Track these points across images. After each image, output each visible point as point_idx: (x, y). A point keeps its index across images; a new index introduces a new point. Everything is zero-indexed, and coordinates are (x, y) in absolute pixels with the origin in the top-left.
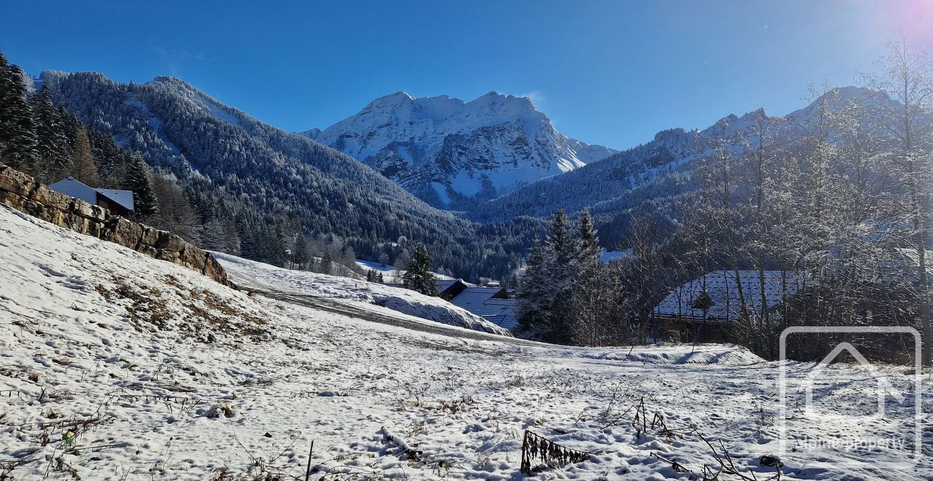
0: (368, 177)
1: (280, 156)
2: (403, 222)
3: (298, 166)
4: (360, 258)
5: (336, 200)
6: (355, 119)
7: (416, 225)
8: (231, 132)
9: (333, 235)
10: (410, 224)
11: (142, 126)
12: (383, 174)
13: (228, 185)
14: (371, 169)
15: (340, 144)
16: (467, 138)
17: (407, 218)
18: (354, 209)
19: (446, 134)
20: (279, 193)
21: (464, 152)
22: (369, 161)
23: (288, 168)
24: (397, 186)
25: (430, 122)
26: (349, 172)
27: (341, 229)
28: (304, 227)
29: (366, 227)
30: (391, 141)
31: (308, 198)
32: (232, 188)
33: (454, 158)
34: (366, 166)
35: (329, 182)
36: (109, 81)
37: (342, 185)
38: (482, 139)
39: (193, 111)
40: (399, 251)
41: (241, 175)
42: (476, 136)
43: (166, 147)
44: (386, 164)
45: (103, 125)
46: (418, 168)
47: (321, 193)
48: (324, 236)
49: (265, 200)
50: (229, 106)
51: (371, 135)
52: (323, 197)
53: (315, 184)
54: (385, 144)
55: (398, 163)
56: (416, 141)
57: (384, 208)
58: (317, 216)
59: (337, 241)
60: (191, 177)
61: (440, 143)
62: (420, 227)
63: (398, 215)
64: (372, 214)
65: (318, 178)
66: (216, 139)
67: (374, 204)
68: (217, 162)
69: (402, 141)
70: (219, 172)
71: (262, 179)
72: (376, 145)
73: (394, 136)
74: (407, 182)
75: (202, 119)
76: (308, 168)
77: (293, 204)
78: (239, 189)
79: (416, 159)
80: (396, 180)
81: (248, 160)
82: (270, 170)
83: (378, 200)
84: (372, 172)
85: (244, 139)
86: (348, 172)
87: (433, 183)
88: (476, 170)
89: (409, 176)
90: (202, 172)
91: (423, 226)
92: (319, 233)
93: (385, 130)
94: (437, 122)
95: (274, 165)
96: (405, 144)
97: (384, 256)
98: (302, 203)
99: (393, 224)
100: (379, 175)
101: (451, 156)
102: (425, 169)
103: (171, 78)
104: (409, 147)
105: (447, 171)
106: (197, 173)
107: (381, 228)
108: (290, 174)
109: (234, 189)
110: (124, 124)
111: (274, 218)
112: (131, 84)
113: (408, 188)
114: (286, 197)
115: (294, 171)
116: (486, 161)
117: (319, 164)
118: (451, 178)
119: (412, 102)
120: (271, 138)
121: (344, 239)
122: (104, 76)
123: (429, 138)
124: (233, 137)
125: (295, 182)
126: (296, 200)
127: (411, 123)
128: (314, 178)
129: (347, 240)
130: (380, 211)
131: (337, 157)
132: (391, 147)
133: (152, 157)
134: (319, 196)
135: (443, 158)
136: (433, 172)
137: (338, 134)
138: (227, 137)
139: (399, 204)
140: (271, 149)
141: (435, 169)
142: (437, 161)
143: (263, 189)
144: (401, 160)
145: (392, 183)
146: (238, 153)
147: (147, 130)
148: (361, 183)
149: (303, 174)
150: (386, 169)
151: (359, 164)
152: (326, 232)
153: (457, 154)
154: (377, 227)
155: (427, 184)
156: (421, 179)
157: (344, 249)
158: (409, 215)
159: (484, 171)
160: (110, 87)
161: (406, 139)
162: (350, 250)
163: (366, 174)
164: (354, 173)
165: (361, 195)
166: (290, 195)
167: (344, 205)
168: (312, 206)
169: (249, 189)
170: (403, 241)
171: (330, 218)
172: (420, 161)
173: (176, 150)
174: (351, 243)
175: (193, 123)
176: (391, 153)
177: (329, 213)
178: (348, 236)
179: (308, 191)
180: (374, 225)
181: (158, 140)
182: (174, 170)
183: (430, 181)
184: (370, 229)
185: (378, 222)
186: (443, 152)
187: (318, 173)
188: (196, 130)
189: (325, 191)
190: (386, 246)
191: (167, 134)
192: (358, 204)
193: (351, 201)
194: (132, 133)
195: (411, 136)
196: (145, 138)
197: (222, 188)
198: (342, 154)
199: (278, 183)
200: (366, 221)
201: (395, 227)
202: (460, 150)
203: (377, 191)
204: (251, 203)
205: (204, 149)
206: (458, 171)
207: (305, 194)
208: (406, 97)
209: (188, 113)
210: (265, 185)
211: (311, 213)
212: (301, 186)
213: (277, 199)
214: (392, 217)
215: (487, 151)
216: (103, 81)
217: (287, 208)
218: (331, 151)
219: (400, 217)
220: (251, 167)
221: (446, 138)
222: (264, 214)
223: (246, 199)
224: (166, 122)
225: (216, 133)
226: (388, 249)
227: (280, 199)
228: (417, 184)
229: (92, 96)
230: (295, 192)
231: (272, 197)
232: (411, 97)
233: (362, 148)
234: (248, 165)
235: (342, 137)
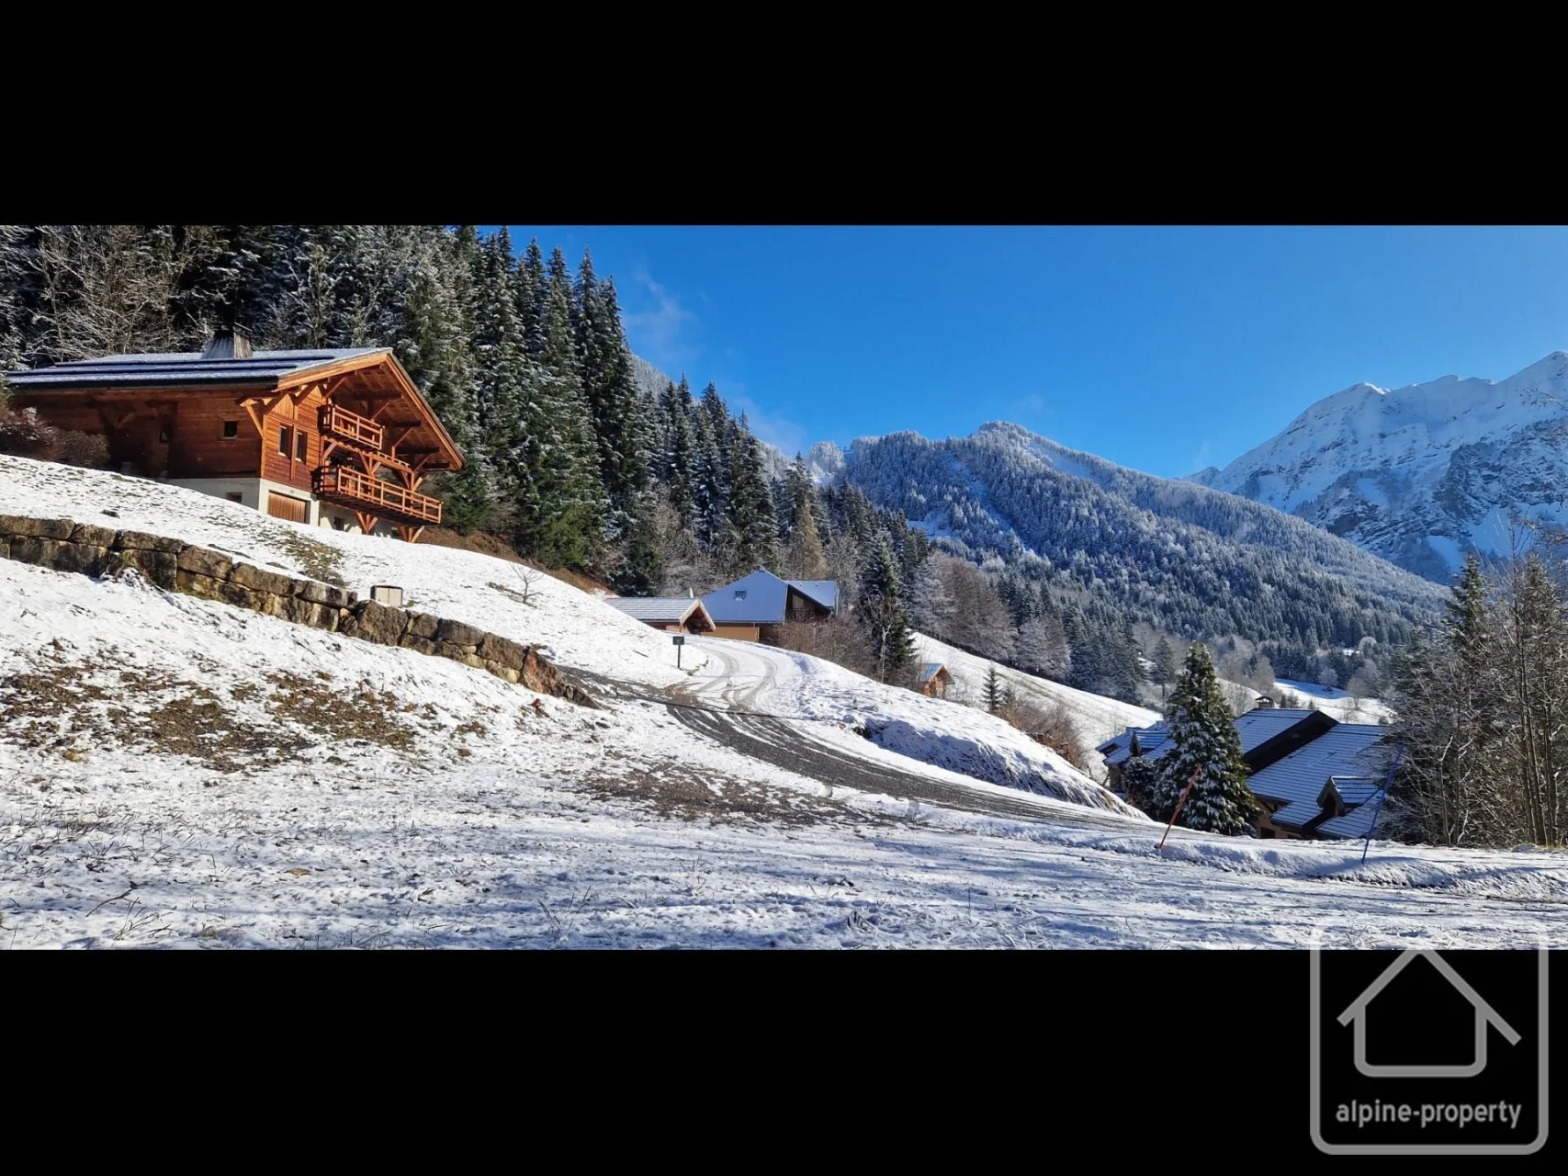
0: (1302, 537)
1: (1149, 516)
2: (1369, 612)
3: (1178, 530)
4: (1283, 677)
5: (1243, 582)
6: (1277, 442)
7: (1395, 617)
8: (1077, 490)
9: (1237, 639)
10: (1381, 615)
11: (962, 494)
12: (1330, 529)
13: (1074, 568)
14: (1306, 523)
15: (1252, 488)
16: (1502, 448)
17: (1375, 604)
18: (1275, 595)
19: (1455, 447)
20: (1148, 575)
21: (1495, 474)
22: (1303, 510)
23: (1162, 534)
24: (1356, 549)
25: (1421, 429)
26: (1268, 532)
27: (1250, 628)
28: (1187, 626)
29: (1297, 624)
30: (1345, 471)
31: (1195, 581)
32: (1080, 572)
33: (1474, 489)
34: (1298, 520)
35: (1228, 550)
36: (924, 441)
37: (1250, 554)
38: (1536, 446)
39: (1025, 465)
40: (1357, 664)
41: (1092, 552)
42: (1522, 441)
43: (991, 520)
44: (1335, 512)
45: (915, 499)
46: (1400, 513)
47: (1216, 571)
48: (1220, 640)
49: (1127, 587)
50: (1077, 452)
51: (1306, 465)
52: (1219, 578)
53: (1206, 556)
54: (1334, 478)
55: (1360, 508)
56: (1394, 466)
57: (1330, 589)
58: (1210, 609)
59: (1243, 648)
60: (1021, 560)
61: (1443, 462)
62: (1404, 620)
63: (1357, 599)
64: (1308, 601)
65: (1211, 546)
66: (1057, 503)
67: (1311, 584)
68: (1059, 535)
69: (1367, 468)
70: (1062, 549)
71: (1122, 556)
72: (1318, 481)
73: (1350, 463)
74: (1378, 541)
75: (1038, 476)
76: (1194, 530)
77: (1170, 590)
78: (1089, 572)
79: (1393, 498)
80: (1356, 538)
81: (1102, 528)
82: (1134, 540)
83: (1318, 575)
84: (1309, 528)
85: (1095, 498)
86: (1266, 533)
87: (1431, 538)
88: (1524, 506)
89: (1381, 530)
90: (1039, 552)
91: (1410, 618)
92: (1211, 635)
93: (1332, 453)
94: (1434, 426)
95: (1141, 531)
96: (1372, 474)
97: (1328, 673)
98: (1186, 589)
99: (1348, 616)
100: (1322, 533)
101: (1467, 484)
102: (1413, 514)
103: (999, 423)
104: (1379, 478)
105: (1460, 515)
106: (1032, 553)
107: (1325, 624)
108: (1165, 543)
109: (1083, 574)
110: (941, 495)
111: (1140, 615)
112: (949, 441)
113: (1380, 551)
114: (1160, 580)
115: (1171, 538)
116: (1548, 486)
117: (1215, 524)
118: (1469, 526)
119: (1383, 398)
120: (1139, 492)
121: (1255, 644)
122: (918, 435)
123: (1419, 457)
124: (1080, 497)
125: (1171, 556)
126: (1176, 584)
127: (1383, 436)
128: (1204, 548)
129: (1260, 646)
130: (1322, 595)
131: (1245, 509)
132: (1345, 482)
133: (975, 536)
134: (1213, 576)
135: (1451, 490)
136: (1429, 518)
137: (1248, 471)
138: (1071, 498)
139: (1362, 581)
140: (1136, 508)
141: (1434, 511)
142: (1437, 496)
143: (1124, 571)
144: (1364, 503)
145: (1348, 546)
146: (1088, 519)
147: (968, 499)
148: (1288, 549)
149: (1186, 542)
150: (1336, 521)
151: (1286, 518)
152: (1223, 633)
153: (1480, 481)
154: (1317, 623)
155: (1419, 541)
156: (1407, 532)
157: (1253, 662)
158: (1381, 598)
159: (1544, 507)
160: (924, 448)
161: (1374, 465)
162: (1264, 663)
163: (1297, 533)
164: (1275, 533)
165: (1286, 569)
166: (1166, 577)
167: (1255, 588)
168: (1201, 592)
169: (1104, 572)
170: (1368, 645)
171: (1233, 612)
172: (1403, 501)
173: (1005, 525)
174: (1267, 652)
175: (1025, 483)
176: (1345, 493)
177: (1230, 602)
178: (1262, 637)
179: (1195, 568)
180: (1311, 619)
181: (981, 513)
182: (1001, 552)
183: (1424, 535)
184: (1304, 627)
185: (1319, 613)
186: (1450, 477)
187: (1211, 538)
188: (1029, 491)
189: (1223, 567)
190: (1331, 655)
191: (994, 504)
192: (1281, 586)
193: (1269, 580)
194: (949, 507)
195: (1384, 459)
196: (966, 511)
197: (1065, 574)
198: (1253, 503)
199: (1147, 559)
200: (1295, 613)
201: (1352, 622)
202: (1486, 472)
203: (1319, 559)
204: (1107, 593)
205: (1040, 518)
206: (1484, 511)
207: (1190, 573)
208: (1372, 392)
209: (1019, 470)
210: (1126, 564)
211: (1200, 604)
212: (1182, 562)
213: (1145, 584)
214: (1346, 604)
215: (1550, 468)
216: (916, 441)
217: (1161, 598)
218: (1235, 501)
219: (1363, 603)
220: (1105, 538)
221: (1455, 454)
222: (1124, 608)
223: (1099, 588)
224: (990, 486)
225: (1056, 493)
226: (1336, 662)
227: (1151, 583)
228: (1399, 543)
229: (904, 463)
230: (1174, 572)
231: (1138, 582)
232: (1380, 390)
233: (1292, 488)
234: (1102, 536)
235: (1255, 475)
